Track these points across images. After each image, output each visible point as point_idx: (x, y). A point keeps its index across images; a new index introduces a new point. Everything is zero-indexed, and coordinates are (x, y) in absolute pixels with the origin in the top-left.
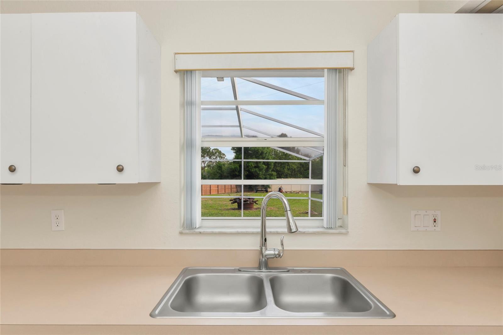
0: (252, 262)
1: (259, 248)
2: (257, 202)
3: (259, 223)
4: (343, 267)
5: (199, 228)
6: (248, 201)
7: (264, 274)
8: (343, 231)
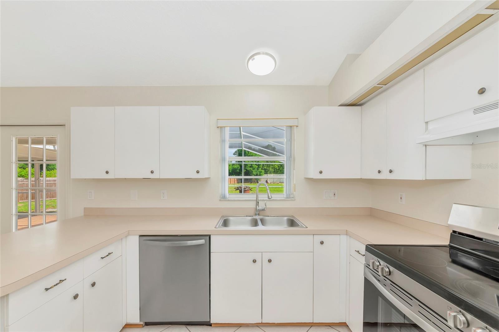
0: (252, 212)
1: (255, 207)
2: (251, 190)
3: (255, 196)
4: (293, 215)
5: (228, 198)
6: (246, 189)
7: (257, 217)
8: (293, 199)
